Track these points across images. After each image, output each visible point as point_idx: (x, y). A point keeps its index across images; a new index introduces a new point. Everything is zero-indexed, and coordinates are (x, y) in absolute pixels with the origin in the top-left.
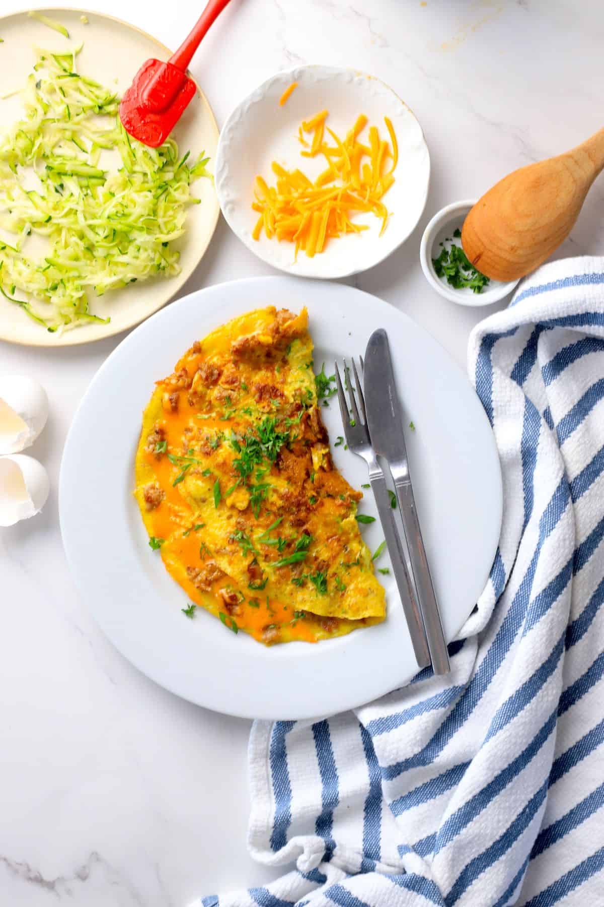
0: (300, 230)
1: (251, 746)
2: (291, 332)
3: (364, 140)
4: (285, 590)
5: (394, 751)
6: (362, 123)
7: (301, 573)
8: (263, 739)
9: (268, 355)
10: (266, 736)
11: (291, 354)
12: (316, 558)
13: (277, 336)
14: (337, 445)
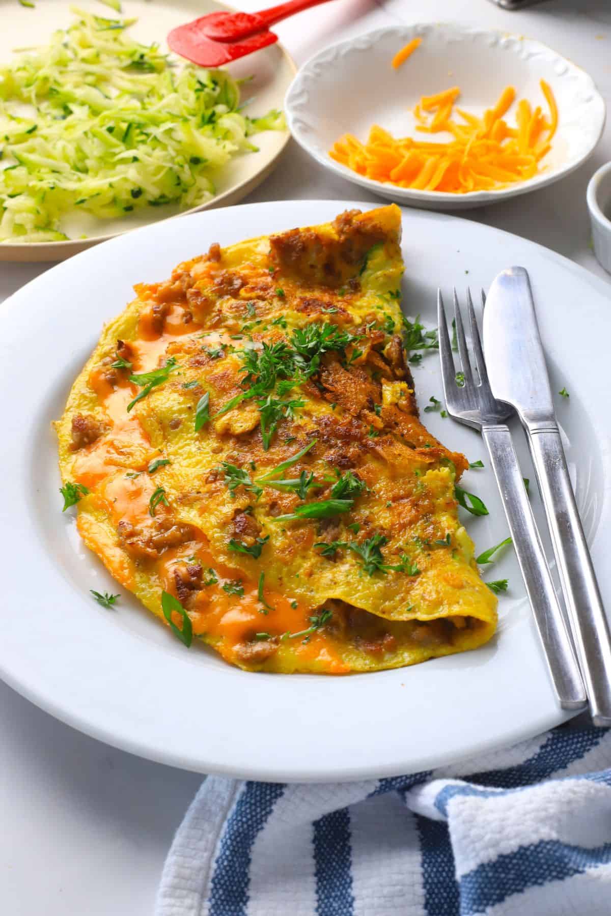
0: (401, 165)
1: (171, 859)
2: (369, 227)
3: (511, 120)
4: (300, 567)
5: (495, 825)
6: (509, 100)
7: (336, 538)
8: (202, 844)
9: (329, 268)
10: (211, 836)
11: (366, 274)
12: (367, 522)
13: (346, 228)
14: (428, 409)
